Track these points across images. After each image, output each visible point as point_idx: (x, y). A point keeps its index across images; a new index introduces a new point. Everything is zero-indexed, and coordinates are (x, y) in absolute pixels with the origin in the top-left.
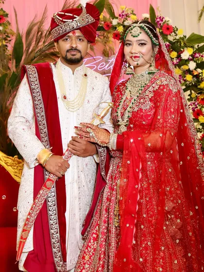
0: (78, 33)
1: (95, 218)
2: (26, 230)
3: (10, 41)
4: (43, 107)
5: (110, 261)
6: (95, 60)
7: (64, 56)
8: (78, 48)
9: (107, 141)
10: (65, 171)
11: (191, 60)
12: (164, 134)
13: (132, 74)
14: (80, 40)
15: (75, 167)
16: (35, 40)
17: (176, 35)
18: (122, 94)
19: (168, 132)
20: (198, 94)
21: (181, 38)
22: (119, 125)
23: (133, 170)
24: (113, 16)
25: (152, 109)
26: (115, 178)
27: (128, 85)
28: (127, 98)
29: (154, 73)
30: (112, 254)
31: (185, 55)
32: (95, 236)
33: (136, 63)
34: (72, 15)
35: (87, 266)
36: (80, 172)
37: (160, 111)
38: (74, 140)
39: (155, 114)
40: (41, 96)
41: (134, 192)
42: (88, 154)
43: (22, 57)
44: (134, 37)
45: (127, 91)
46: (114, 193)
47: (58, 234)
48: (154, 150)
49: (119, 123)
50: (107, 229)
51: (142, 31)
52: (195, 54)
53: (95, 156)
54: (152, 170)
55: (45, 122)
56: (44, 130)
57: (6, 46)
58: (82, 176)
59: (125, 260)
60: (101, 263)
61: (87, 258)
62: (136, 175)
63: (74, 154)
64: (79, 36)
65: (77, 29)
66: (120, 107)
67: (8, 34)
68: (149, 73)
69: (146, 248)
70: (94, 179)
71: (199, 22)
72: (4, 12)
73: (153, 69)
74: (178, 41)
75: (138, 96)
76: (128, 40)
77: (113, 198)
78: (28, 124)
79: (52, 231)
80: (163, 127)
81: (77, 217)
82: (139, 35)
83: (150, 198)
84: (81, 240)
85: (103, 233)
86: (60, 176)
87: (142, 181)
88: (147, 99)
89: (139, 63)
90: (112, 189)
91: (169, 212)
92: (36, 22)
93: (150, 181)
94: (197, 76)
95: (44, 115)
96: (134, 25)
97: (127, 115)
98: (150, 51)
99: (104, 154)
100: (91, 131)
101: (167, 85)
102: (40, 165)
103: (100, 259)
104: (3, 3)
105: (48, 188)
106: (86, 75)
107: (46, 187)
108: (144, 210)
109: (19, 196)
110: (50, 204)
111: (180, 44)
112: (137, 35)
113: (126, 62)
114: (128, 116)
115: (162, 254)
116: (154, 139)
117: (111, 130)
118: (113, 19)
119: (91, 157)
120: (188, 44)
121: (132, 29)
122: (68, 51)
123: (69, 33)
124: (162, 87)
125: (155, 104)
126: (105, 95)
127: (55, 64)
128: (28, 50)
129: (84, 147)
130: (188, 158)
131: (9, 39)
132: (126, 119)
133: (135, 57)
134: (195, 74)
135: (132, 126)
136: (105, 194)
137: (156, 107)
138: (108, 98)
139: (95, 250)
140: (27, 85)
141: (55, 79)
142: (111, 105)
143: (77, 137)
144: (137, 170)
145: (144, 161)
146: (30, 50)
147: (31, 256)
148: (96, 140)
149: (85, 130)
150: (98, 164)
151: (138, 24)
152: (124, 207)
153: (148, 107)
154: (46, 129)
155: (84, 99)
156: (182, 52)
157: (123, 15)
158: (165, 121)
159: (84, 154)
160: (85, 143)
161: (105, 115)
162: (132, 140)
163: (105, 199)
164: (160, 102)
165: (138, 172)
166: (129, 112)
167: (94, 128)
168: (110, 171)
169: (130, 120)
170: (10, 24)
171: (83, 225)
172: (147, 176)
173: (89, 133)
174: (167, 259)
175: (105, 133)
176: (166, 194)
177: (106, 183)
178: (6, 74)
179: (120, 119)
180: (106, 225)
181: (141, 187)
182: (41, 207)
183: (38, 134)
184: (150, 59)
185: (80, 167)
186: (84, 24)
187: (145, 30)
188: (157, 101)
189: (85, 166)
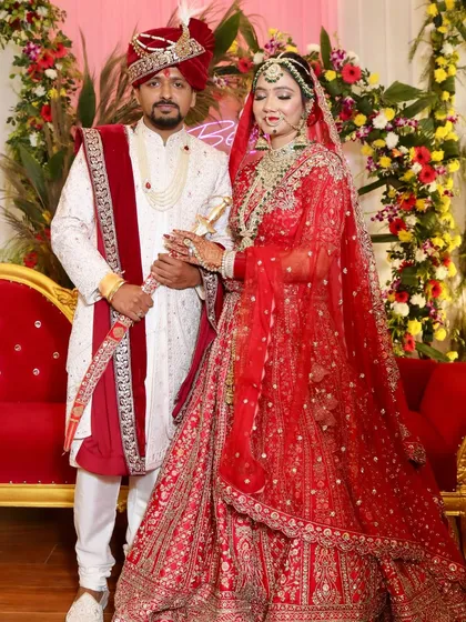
0: (174, 73)
1: (196, 392)
2: (79, 405)
3: (75, 90)
4: (110, 201)
5: (216, 457)
6: (220, 126)
7: (150, 113)
8: (173, 101)
9: (218, 264)
10: (145, 312)
11: (391, 130)
12: (316, 252)
13: (266, 149)
14: (178, 85)
15: (164, 307)
16: (116, 88)
17: (367, 85)
18: (248, 185)
19: (323, 250)
20: (400, 191)
21: (374, 90)
22: (242, 237)
23: (260, 311)
24: (255, 47)
25: (297, 209)
26: (231, 326)
27: (259, 168)
28: (256, 191)
29: (304, 147)
30: (219, 448)
31: (380, 122)
32: (194, 419)
33: (273, 129)
34: (163, 40)
35: (180, 465)
36: (172, 315)
37: (311, 213)
38: (162, 259)
39: (303, 218)
40: (107, 183)
41: (260, 349)
42: (185, 284)
43: (93, 118)
44: (270, 81)
45: (257, 179)
46: (228, 350)
47: (132, 413)
48: (296, 280)
49: (241, 234)
50: (214, 408)
51: (285, 73)
52: (398, 119)
53: (198, 289)
54: (293, 313)
55: (113, 227)
56: (112, 241)
57: (68, 99)
58: (176, 321)
59: (238, 455)
60: (202, 460)
61: (180, 452)
62: (264, 321)
63: (162, 284)
64: (176, 79)
65: (173, 66)
66: (244, 206)
67: (71, 77)
68: (296, 148)
69: (275, 440)
70: (197, 327)
71: (410, 62)
72: (65, 37)
73: (302, 140)
74: (369, 96)
75: (274, 187)
76: (260, 88)
77: (225, 359)
78: (85, 231)
79: (122, 408)
80: (314, 240)
81: (166, 388)
82: (278, 79)
83: (287, 360)
84: (172, 425)
85: (206, 415)
86: (137, 318)
87: (273, 330)
88: (291, 193)
89: (278, 129)
90: (224, 345)
91: (317, 384)
92: (118, 56)
93: (288, 331)
94: (400, 160)
95: (112, 215)
96: (272, 60)
97: (254, 219)
98: (297, 107)
99: (214, 285)
100: (192, 245)
101: (325, 167)
102: (104, 299)
103: (199, 455)
104: (63, 21)
105: (117, 339)
106: (187, 148)
107: (113, 336)
108: (275, 379)
109: (69, 350)
110: (119, 364)
111: (373, 102)
112: (277, 78)
113: (257, 127)
114: (257, 222)
115: (298, 448)
116: (299, 260)
117: (228, 245)
118: (255, 52)
119: (192, 290)
120: (386, 102)
121: (266, 68)
122: (156, 105)
123: (158, 71)
124: (315, 172)
125: (303, 200)
126: (220, 184)
127: (133, 128)
128: (104, 106)
129: (178, 272)
130: (355, 294)
131: (73, 86)
132: (253, 227)
133: (271, 119)
134: (396, 156)
135: (262, 238)
136: (213, 353)
137: (305, 206)
138: (225, 189)
139: (193, 441)
140: (84, 163)
141: (133, 153)
142: (227, 201)
143: (167, 255)
144: (266, 312)
145: (280, 299)
146: (107, 107)
147: (88, 445)
148: (199, 260)
149: (180, 241)
150: (203, 302)
151: (278, 60)
152: (242, 372)
153: (291, 206)
154: (115, 240)
155: (181, 191)
156: (375, 115)
157: (272, 46)
158: (318, 230)
159: (178, 283)
160: (180, 265)
161: (217, 218)
162: (260, 263)
163: (212, 360)
164: (311, 196)
165: (268, 316)
166: (258, 214)
167: (196, 240)
168: (223, 315)
169: (260, 227)
170: (74, 59)
171: (176, 401)
172: (283, 325)
173: (188, 248)
174: (307, 457)
175: (217, 249)
176: (314, 355)
177: (216, 335)
178: (66, 149)
179: (243, 227)
180: (213, 402)
181: (273, 340)
182: (104, 368)
183: (101, 248)
184: (298, 124)
185: (173, 308)
186: (186, 57)
187: (289, 69)
188: (307, 195)
189: (180, 304)
